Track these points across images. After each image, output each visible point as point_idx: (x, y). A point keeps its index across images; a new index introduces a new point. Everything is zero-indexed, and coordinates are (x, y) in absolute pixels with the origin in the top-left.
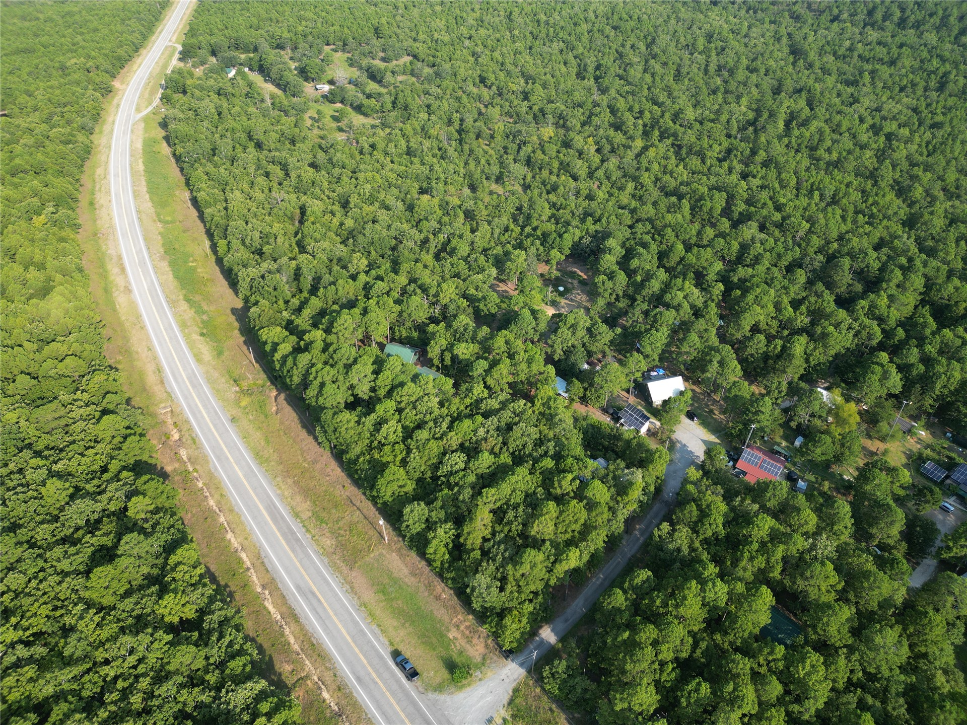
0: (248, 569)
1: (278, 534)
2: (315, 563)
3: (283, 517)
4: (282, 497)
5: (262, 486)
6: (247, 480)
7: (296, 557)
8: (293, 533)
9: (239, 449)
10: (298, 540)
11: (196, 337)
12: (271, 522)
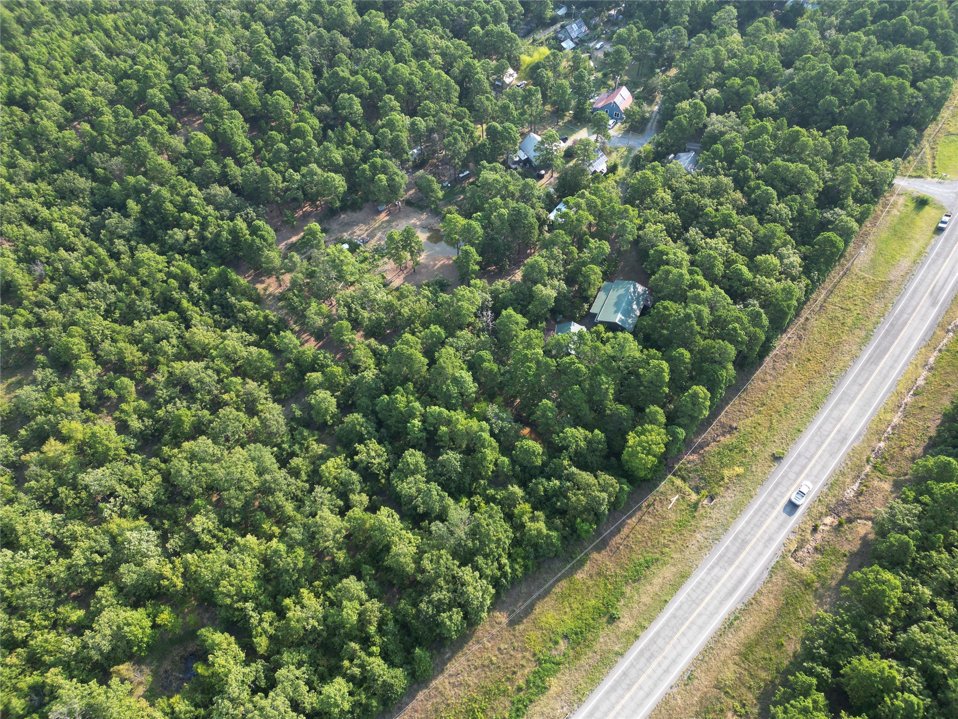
0: (940, 351)
1: (897, 342)
2: (905, 304)
3: (877, 347)
4: (855, 358)
5: (854, 381)
6: (854, 398)
7: (909, 319)
8: (888, 331)
9: (820, 428)
10: (892, 325)
11: (626, 623)
12: (889, 353)
